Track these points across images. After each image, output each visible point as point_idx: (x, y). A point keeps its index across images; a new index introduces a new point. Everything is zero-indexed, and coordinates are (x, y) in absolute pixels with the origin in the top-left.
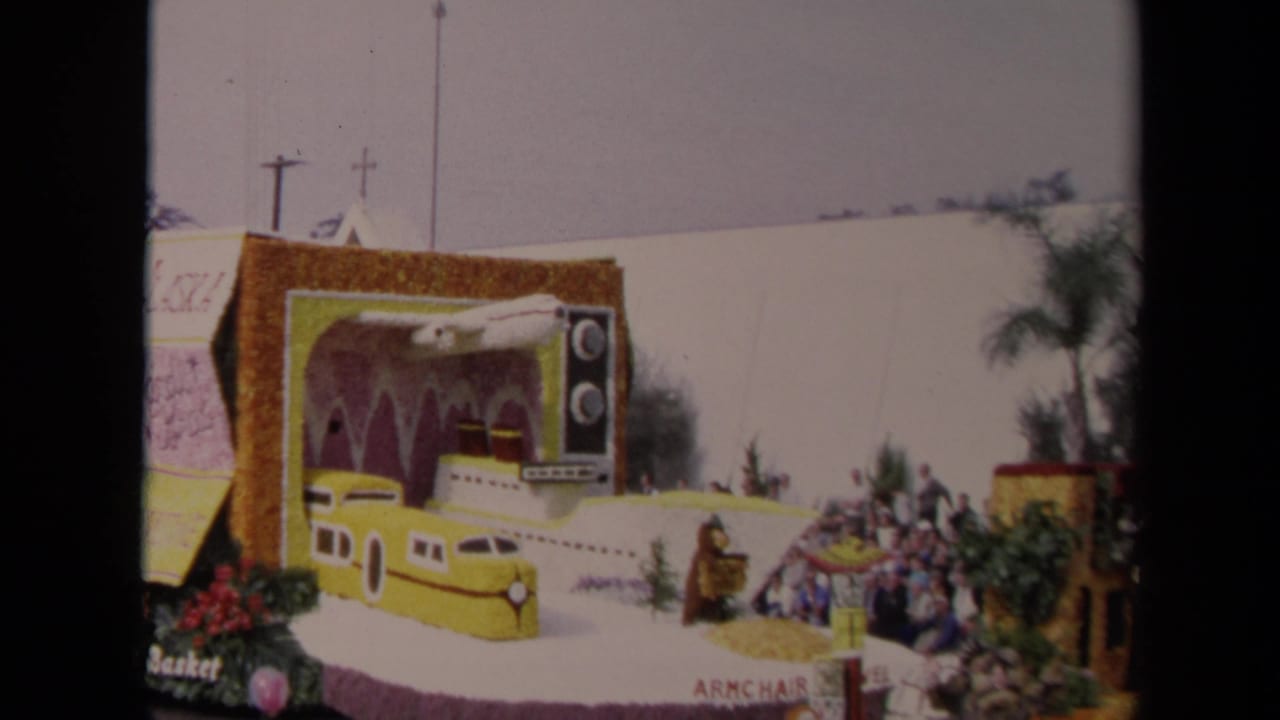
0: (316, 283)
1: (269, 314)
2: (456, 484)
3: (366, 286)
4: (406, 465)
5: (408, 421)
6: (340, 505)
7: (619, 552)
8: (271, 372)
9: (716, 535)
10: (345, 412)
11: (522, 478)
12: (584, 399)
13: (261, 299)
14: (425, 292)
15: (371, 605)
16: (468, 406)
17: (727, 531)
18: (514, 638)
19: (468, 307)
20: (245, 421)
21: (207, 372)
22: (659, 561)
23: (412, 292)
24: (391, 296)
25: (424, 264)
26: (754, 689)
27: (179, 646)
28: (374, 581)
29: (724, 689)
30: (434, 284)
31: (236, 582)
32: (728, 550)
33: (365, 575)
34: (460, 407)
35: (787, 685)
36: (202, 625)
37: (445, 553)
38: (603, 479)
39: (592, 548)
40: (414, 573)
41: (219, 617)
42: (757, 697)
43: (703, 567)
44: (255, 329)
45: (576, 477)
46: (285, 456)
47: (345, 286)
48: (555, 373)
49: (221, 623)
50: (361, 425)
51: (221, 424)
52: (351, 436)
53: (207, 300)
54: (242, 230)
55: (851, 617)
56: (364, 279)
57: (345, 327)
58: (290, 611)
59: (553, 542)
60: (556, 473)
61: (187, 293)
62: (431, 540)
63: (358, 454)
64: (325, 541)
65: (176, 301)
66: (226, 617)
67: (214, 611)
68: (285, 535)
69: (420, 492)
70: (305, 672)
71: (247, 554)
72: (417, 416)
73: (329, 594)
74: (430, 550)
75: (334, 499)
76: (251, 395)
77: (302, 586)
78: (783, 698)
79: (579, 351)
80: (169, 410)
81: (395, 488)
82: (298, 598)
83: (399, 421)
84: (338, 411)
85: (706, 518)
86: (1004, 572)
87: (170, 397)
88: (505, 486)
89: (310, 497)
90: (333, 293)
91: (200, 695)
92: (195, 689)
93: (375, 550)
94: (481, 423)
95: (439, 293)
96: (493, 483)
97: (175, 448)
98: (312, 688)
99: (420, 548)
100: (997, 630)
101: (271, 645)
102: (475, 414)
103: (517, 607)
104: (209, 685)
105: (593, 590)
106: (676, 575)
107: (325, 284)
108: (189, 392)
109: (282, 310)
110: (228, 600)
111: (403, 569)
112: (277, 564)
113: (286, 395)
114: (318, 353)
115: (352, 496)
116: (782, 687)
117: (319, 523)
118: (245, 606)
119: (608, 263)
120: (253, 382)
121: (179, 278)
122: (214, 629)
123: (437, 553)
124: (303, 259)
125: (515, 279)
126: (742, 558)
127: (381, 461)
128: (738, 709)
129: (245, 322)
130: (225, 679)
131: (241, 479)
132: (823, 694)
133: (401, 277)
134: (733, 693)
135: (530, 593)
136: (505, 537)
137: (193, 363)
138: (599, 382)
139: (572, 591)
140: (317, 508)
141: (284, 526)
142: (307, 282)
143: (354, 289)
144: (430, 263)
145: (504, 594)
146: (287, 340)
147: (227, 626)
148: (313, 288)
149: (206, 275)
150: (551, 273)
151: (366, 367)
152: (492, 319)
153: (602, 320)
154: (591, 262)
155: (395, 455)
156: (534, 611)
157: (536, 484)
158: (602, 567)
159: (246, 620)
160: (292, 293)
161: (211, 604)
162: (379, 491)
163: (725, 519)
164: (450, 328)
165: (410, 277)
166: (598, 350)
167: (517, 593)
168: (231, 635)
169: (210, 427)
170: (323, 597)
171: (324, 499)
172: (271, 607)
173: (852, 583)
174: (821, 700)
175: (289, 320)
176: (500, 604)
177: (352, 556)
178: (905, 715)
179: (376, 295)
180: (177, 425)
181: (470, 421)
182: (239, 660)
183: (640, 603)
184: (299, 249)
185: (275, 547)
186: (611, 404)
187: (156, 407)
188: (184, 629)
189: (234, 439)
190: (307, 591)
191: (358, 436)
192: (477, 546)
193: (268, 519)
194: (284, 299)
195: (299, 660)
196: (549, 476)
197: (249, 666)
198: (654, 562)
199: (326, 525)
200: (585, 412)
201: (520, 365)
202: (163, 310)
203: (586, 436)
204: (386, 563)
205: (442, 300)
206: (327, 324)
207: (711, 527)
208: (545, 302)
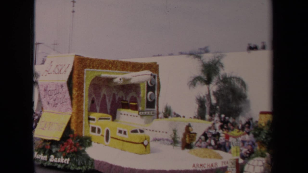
0: (91, 67)
1: (81, 75)
2: (122, 116)
3: (102, 68)
4: (109, 111)
5: (109, 100)
6: (98, 121)
7: (163, 132)
8: (81, 88)
9: (190, 128)
10: (95, 98)
11: (139, 114)
12: (150, 95)
13: (79, 71)
14: (116, 70)
15: (106, 145)
16: (123, 97)
17: (192, 127)
18: (145, 154)
19: (125, 73)
20: (75, 101)
21: (66, 88)
22: (175, 134)
23: (113, 70)
24: (108, 71)
25: (115, 63)
26: (206, 166)
27: (58, 154)
28: (107, 139)
29: (199, 166)
30: (118, 68)
31: (73, 140)
32: (192, 132)
33: (105, 138)
34: (121, 97)
35: (213, 165)
36: (65, 150)
37: (127, 133)
39: (156, 131)
40: (119, 138)
41: (69, 148)
42: (206, 168)
43: (187, 136)
44: (78, 78)
45: (151, 114)
46: (84, 109)
47: (98, 68)
48: (144, 89)
50: (99, 101)
51: (69, 101)
52: (96, 104)
53: (65, 71)
54: (74, 54)
56: (102, 66)
57: (98, 78)
58: (85, 147)
60: (147, 113)
61: (60, 70)
62: (123, 130)
63: (98, 108)
64: (93, 130)
65: (57, 71)
66: (71, 148)
68: (84, 128)
70: (90, 162)
71: (75, 133)
72: (111, 100)
73: (95, 142)
74: (123, 132)
75: (96, 120)
76: (76, 94)
77: (88, 141)
78: (213, 168)
79: (149, 84)
80: (55, 97)
81: (110, 117)
82: (87, 143)
83: (107, 101)
84: (93, 98)
85: (187, 124)
86: (264, 137)
87: (55, 95)
88: (134, 116)
89: (89, 119)
90: (95, 70)
91: (64, 167)
92: (63, 166)
93: (108, 132)
94: (126, 101)
95: (119, 70)
96: (131, 116)
97: (56, 107)
98: (92, 165)
99: (120, 132)
100: (261, 151)
101: (81, 155)
102: (124, 99)
103: (146, 146)
104: (67, 165)
105: (157, 141)
106: (179, 138)
107: (93, 67)
108: (60, 93)
109: (84, 74)
110: (71, 144)
111: (115, 137)
112: (82, 135)
113: (84, 94)
114: (91, 85)
115: (100, 119)
116: (212, 165)
117: (91, 125)
118: (75, 146)
119: (155, 63)
120: (77, 91)
121: (57, 66)
122: (68, 151)
123: (125, 133)
124: (88, 61)
126: (195, 134)
127: (103, 110)
128: (203, 171)
129: (75, 76)
130: (70, 163)
131: (73, 114)
132: (231, 167)
133: (110, 66)
134: (201, 167)
135: (149, 143)
137: (62, 86)
138: (154, 91)
140: (91, 122)
141: (84, 126)
142: (89, 67)
143: (100, 69)
144: (117, 62)
145: (143, 143)
146: (85, 81)
147: (71, 151)
148: (91, 68)
149: (65, 65)
150: (143, 65)
151: (100, 88)
152: (133, 76)
153: (154, 77)
155: (106, 109)
156: (149, 147)
157: (142, 116)
158: (159, 136)
159: (76, 149)
160: (86, 70)
161: (67, 145)
162: (107, 118)
163: (192, 125)
164: (123, 78)
165: (112, 66)
166: (153, 84)
167: (146, 143)
168: (73, 153)
169: (66, 102)
170: (93, 143)
171: (93, 119)
172: (82, 145)
173: (237, 140)
174: (231, 169)
175: (85, 76)
176: (142, 146)
177: (101, 133)
179: (105, 70)
180: (57, 102)
182: (74, 159)
184: (87, 59)
185: (81, 131)
186: (156, 97)
187: (51, 97)
188: (60, 151)
189: (72, 105)
190: (89, 142)
191: (98, 104)
192: (135, 131)
193: (80, 124)
194: (84, 71)
195: (88, 159)
196: (145, 114)
197: (77, 160)
198: (174, 134)
199: (94, 126)
200: (151, 98)
201: (135, 87)
202: (53, 73)
203: (151, 104)
204: (110, 136)
205: (119, 72)
206: (94, 77)
207: (188, 126)
208: (148, 72)
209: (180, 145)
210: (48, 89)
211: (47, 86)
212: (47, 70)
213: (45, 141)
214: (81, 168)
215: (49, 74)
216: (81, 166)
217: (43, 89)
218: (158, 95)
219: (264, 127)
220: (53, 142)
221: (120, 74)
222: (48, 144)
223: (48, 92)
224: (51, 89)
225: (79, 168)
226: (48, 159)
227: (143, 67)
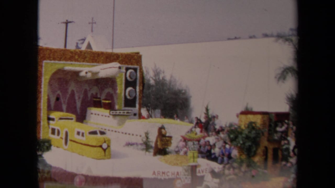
0: (51, 59)
1: (38, 67)
3: (66, 59)
4: (78, 110)
5: (79, 98)
7: (137, 135)
9: (163, 131)
10: (61, 94)
11: (110, 114)
12: (129, 92)
14: (83, 61)
15: (65, 150)
16: (97, 94)
17: (166, 130)
18: (104, 159)
19: (94, 66)
22: (147, 138)
23: (80, 62)
24: (73, 63)
25: (83, 53)
28: (66, 143)
29: (161, 174)
30: (86, 59)
32: (167, 135)
33: (63, 141)
34: (94, 94)
35: (179, 173)
37: (85, 135)
38: (135, 115)
39: (129, 134)
40: (77, 140)
42: (171, 176)
43: (159, 140)
45: (125, 114)
46: (42, 107)
47: (60, 60)
48: (121, 84)
50: (66, 99)
52: (62, 102)
55: (194, 153)
56: (66, 58)
57: (60, 71)
58: (43, 151)
60: (120, 113)
62: (81, 131)
63: (64, 107)
64: (53, 131)
68: (42, 130)
69: (82, 118)
72: (82, 96)
73: (54, 146)
74: (81, 134)
75: (56, 119)
77: (46, 144)
79: (128, 78)
81: (74, 116)
82: (45, 148)
83: (77, 98)
88: (106, 116)
89: (49, 119)
90: (57, 62)
93: (67, 134)
94: (100, 98)
95: (88, 62)
96: (102, 116)
98: (49, 173)
99: (78, 133)
101: (38, 160)
102: (99, 96)
103: (105, 150)
105: (130, 146)
106: (152, 142)
107: (54, 59)
109: (42, 66)
111: (73, 139)
112: (39, 138)
113: (43, 90)
114: (52, 78)
115: (61, 119)
117: (51, 126)
119: (138, 53)
123: (83, 135)
124: (48, 52)
125: (110, 58)
126: (171, 137)
127: (71, 109)
128: (165, 179)
133: (77, 57)
134: (164, 175)
135: (109, 146)
136: (103, 130)
138: (134, 87)
139: (124, 146)
140: (51, 122)
141: (42, 127)
142: (49, 58)
143: (63, 61)
144: (85, 53)
145: (101, 146)
146: (43, 75)
148: (51, 60)
150: (120, 56)
151: (67, 82)
152: (101, 69)
153: (135, 70)
154: (132, 53)
155: (75, 107)
156: (110, 151)
157: (114, 116)
158: (133, 140)
160: (45, 61)
162: (69, 117)
164: (90, 72)
165: (79, 57)
166: (134, 78)
167: (105, 146)
170: (53, 148)
171: (53, 119)
173: (194, 144)
174: (184, 177)
175: (44, 69)
176: (100, 149)
177: (60, 135)
178: (208, 182)
179: (69, 62)
181: (97, 98)
183: (143, 150)
185: (39, 133)
186: (138, 93)
190: (48, 145)
191: (64, 102)
192: (94, 133)
194: (42, 63)
196: (118, 114)
198: (146, 138)
199: (54, 127)
200: (129, 95)
201: (111, 82)
203: (131, 102)
204: (69, 138)
205: (89, 64)
206: (55, 70)
207: (161, 128)
208: (116, 65)
209: (152, 151)
219: (243, 130)
221: (88, 66)
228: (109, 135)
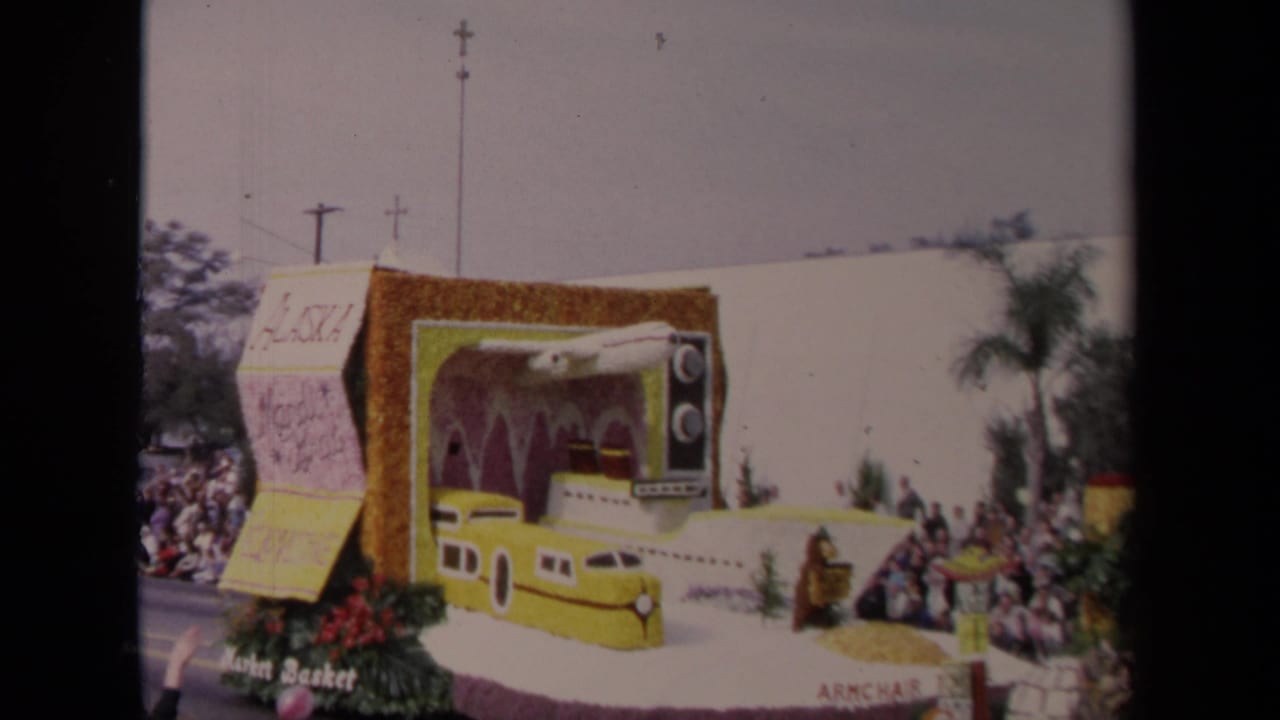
0: (439, 313)
1: (396, 343)
2: (572, 501)
3: (485, 315)
4: (520, 485)
5: (521, 442)
6: (466, 522)
8: (398, 397)
9: (825, 547)
10: (462, 431)
11: (633, 494)
12: (685, 420)
13: (389, 328)
14: (539, 320)
15: (497, 617)
16: (575, 427)
17: (834, 542)
18: (640, 648)
19: (577, 334)
20: (375, 445)
21: (339, 397)
22: (769, 570)
23: (529, 321)
24: (509, 325)
25: (538, 293)
26: (872, 692)
27: (314, 655)
28: (501, 595)
29: (845, 692)
30: (548, 313)
31: (369, 597)
32: (832, 561)
33: (492, 589)
34: (568, 428)
35: (904, 688)
36: (338, 639)
37: (573, 568)
38: (703, 493)
39: (701, 560)
40: (541, 586)
41: (354, 630)
42: (876, 699)
43: (812, 577)
44: (384, 358)
45: (683, 492)
46: (413, 477)
47: (466, 316)
48: (657, 395)
49: (356, 637)
50: (479, 447)
51: (352, 451)
52: (469, 457)
53: (336, 331)
54: (370, 264)
55: (976, 622)
56: (483, 308)
57: (467, 355)
58: (419, 624)
59: (664, 554)
60: (665, 489)
61: (316, 324)
62: (559, 555)
63: (475, 474)
64: (452, 557)
65: (305, 331)
66: (361, 630)
67: (350, 624)
68: (413, 552)
69: (536, 509)
70: (434, 681)
71: (378, 570)
72: (528, 439)
73: (456, 607)
74: (557, 566)
75: (460, 518)
76: (381, 420)
77: (429, 600)
78: (899, 699)
79: (680, 374)
80: (300, 434)
81: (517, 506)
82: (428, 611)
83: (513, 442)
84: (456, 434)
85: (813, 529)
86: (1102, 578)
87: (300, 423)
88: (616, 502)
89: (436, 516)
90: (455, 323)
91: (337, 705)
92: (332, 699)
93: (503, 566)
94: (589, 442)
95: (552, 321)
96: (604, 500)
97: (306, 470)
98: (444, 695)
99: (548, 563)
101: (403, 656)
102: (582, 434)
103: (644, 618)
104: (345, 695)
105: (703, 599)
106: (785, 584)
107: (447, 314)
108: (321, 417)
109: (408, 339)
110: (363, 615)
111: (527, 582)
112: (406, 578)
113: (413, 420)
114: (441, 379)
115: (477, 514)
116: (898, 689)
117: (443, 540)
118: (377, 619)
119: (704, 290)
120: (382, 409)
121: (307, 309)
122: (349, 642)
123: (565, 568)
124: (427, 291)
125: (623, 308)
126: (847, 567)
127: (497, 480)
128: (859, 712)
129: (375, 351)
130: (360, 688)
131: (371, 499)
132: (953, 696)
133: (517, 307)
134: (853, 696)
135: (655, 605)
136: (628, 551)
137: (325, 390)
138: (698, 402)
139: (683, 600)
140: (443, 526)
141: (413, 543)
142: (431, 311)
143: (475, 318)
144: (544, 292)
145: (632, 607)
146: (414, 367)
147: (361, 640)
148: (437, 318)
149: (334, 307)
150: (653, 301)
151: (482, 392)
152: (605, 346)
153: (699, 344)
154: (689, 290)
155: (510, 475)
156: (659, 620)
157: (647, 500)
158: (710, 577)
159: (380, 633)
160: (417, 324)
161: (347, 617)
162: (502, 509)
163: (831, 531)
164: (567, 354)
165: (525, 306)
166: (696, 372)
167: (644, 604)
168: (367, 647)
169: (341, 450)
170: (450, 610)
171: (451, 517)
172: (403, 621)
173: (976, 591)
174: (950, 702)
175: (415, 350)
176: (631, 616)
177: (479, 571)
178: (1028, 714)
179: (493, 324)
180: (307, 450)
181: (579, 441)
182: (374, 671)
183: (749, 611)
184: (423, 281)
185: (404, 563)
186: (709, 422)
187: (286, 432)
188: (320, 642)
189: (365, 462)
190: (436, 604)
191: (475, 457)
192: (604, 561)
193: (397, 537)
194: (410, 328)
195: (430, 670)
196: (659, 492)
197: (384, 678)
198: (764, 572)
199: (453, 542)
200: (684, 430)
201: (623, 387)
202: (293, 340)
203: (688, 453)
204: (513, 577)
205: (555, 328)
206: (451, 351)
207: (819, 539)
208: (662, 329)
210: (276, 400)
211: (270, 391)
212: (271, 326)
213: (265, 603)
214: (401, 709)
215: (276, 341)
216: (402, 698)
217: (255, 402)
218: (718, 417)
219: (1104, 538)
220: (293, 608)
221: (558, 335)
222: (276, 614)
223: (275, 413)
224: (284, 401)
225: (393, 707)
226: (277, 672)
227: (654, 308)
228: (650, 568)
